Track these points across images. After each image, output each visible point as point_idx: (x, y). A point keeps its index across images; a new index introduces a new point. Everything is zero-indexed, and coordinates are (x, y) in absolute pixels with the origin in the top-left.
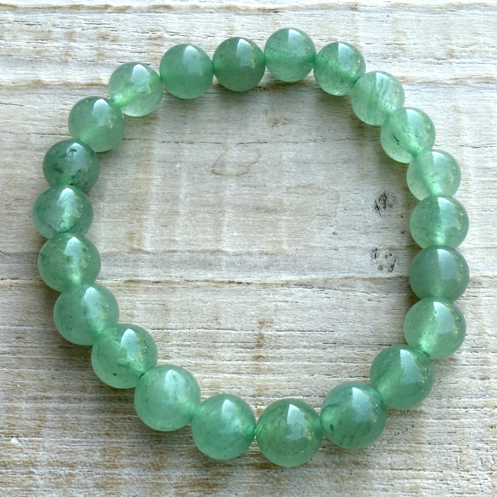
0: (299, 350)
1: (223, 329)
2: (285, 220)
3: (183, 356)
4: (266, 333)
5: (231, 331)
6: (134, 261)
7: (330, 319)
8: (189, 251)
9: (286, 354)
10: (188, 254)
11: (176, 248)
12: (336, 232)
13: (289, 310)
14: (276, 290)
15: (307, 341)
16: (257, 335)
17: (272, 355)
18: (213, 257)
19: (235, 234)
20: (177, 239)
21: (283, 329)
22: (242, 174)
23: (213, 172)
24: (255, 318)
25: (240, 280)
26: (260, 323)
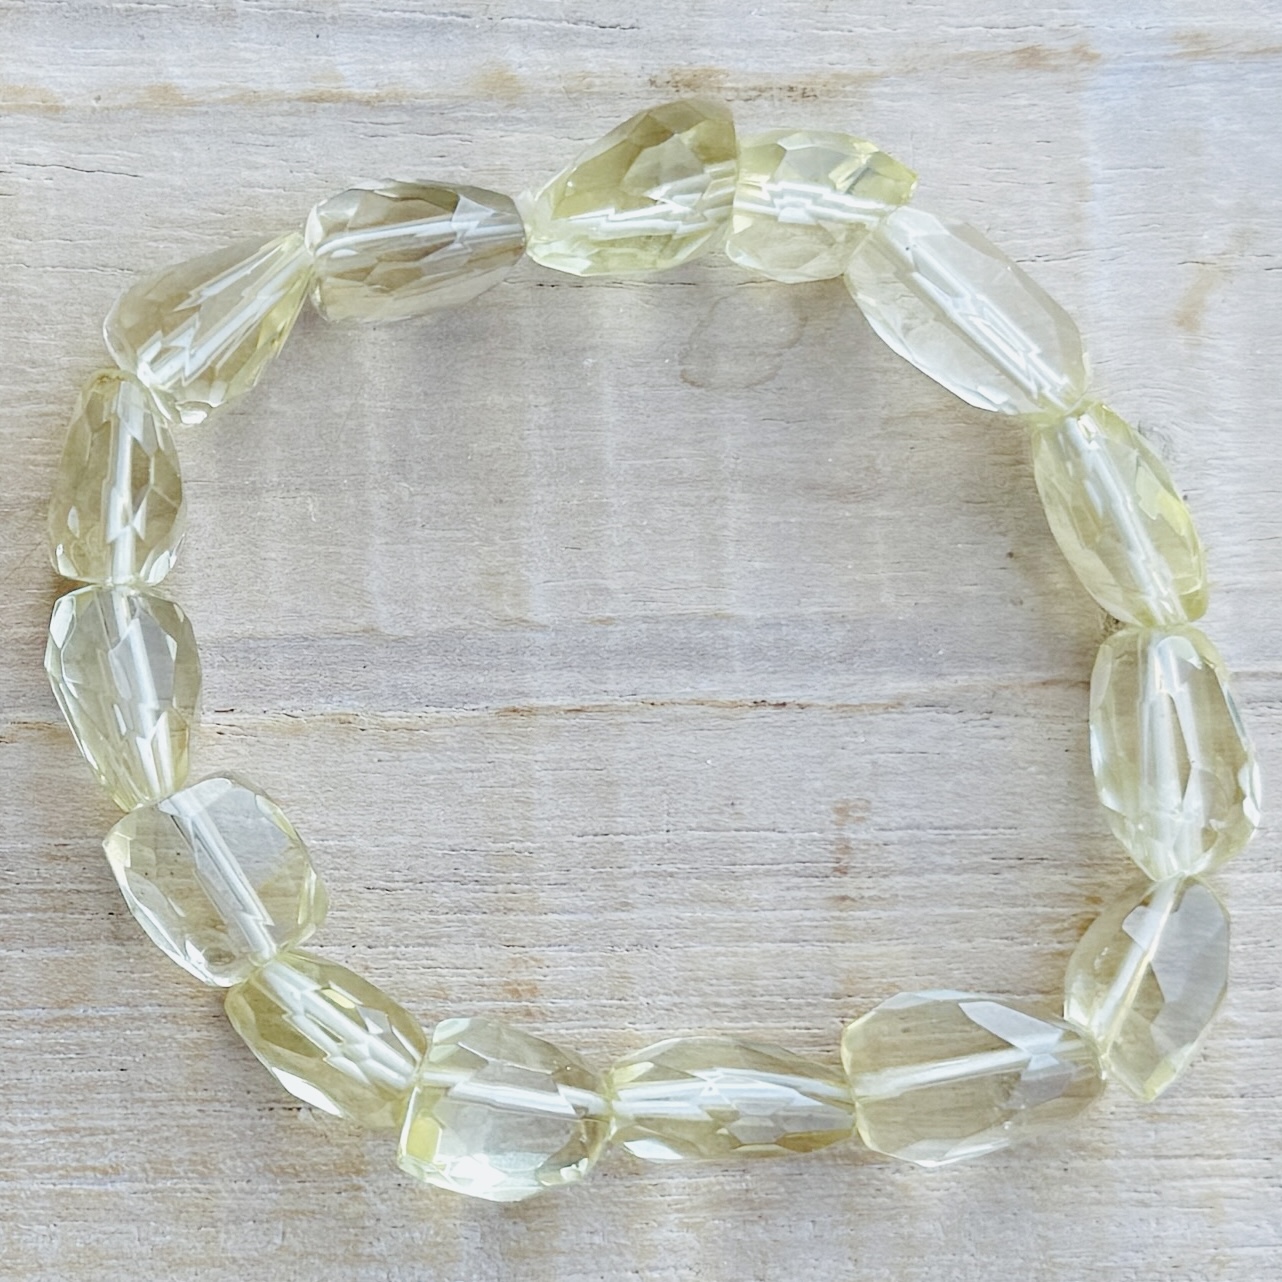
0: (934, 877)
1: (748, 830)
2: (882, 519)
3: (661, 901)
4: (853, 836)
5: (768, 834)
6: (513, 652)
7: (1008, 794)
8: (645, 619)
9: (905, 888)
10: (644, 626)
11: (613, 611)
12: (1015, 552)
13: (904, 774)
14: (871, 722)
15: (953, 854)
16: (832, 843)
17: (872, 893)
18: (706, 633)
19: (757, 565)
20: (611, 585)
21: (893, 825)
22: (760, 382)
23: (684, 377)
24: (824, 799)
25: (780, 697)
26: (839, 811)
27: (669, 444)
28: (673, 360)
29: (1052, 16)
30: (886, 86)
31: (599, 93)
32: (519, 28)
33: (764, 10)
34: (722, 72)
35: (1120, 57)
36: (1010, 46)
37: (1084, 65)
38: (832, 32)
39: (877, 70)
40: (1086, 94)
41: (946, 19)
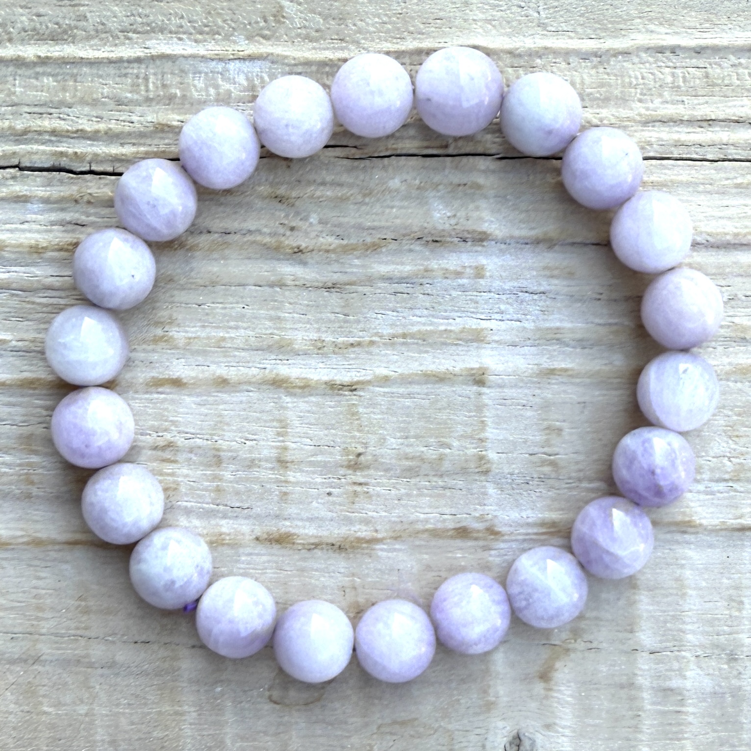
23: (271, 699)
27: (262, 734)
28: (264, 689)
29: (475, 510)
30: (384, 544)
31: (228, 545)
32: (186, 507)
33: (320, 501)
34: (295, 534)
35: (512, 533)
36: (451, 525)
37: (492, 537)
38: (357, 514)
39: (379, 536)
40: (493, 552)
41: (418, 509)
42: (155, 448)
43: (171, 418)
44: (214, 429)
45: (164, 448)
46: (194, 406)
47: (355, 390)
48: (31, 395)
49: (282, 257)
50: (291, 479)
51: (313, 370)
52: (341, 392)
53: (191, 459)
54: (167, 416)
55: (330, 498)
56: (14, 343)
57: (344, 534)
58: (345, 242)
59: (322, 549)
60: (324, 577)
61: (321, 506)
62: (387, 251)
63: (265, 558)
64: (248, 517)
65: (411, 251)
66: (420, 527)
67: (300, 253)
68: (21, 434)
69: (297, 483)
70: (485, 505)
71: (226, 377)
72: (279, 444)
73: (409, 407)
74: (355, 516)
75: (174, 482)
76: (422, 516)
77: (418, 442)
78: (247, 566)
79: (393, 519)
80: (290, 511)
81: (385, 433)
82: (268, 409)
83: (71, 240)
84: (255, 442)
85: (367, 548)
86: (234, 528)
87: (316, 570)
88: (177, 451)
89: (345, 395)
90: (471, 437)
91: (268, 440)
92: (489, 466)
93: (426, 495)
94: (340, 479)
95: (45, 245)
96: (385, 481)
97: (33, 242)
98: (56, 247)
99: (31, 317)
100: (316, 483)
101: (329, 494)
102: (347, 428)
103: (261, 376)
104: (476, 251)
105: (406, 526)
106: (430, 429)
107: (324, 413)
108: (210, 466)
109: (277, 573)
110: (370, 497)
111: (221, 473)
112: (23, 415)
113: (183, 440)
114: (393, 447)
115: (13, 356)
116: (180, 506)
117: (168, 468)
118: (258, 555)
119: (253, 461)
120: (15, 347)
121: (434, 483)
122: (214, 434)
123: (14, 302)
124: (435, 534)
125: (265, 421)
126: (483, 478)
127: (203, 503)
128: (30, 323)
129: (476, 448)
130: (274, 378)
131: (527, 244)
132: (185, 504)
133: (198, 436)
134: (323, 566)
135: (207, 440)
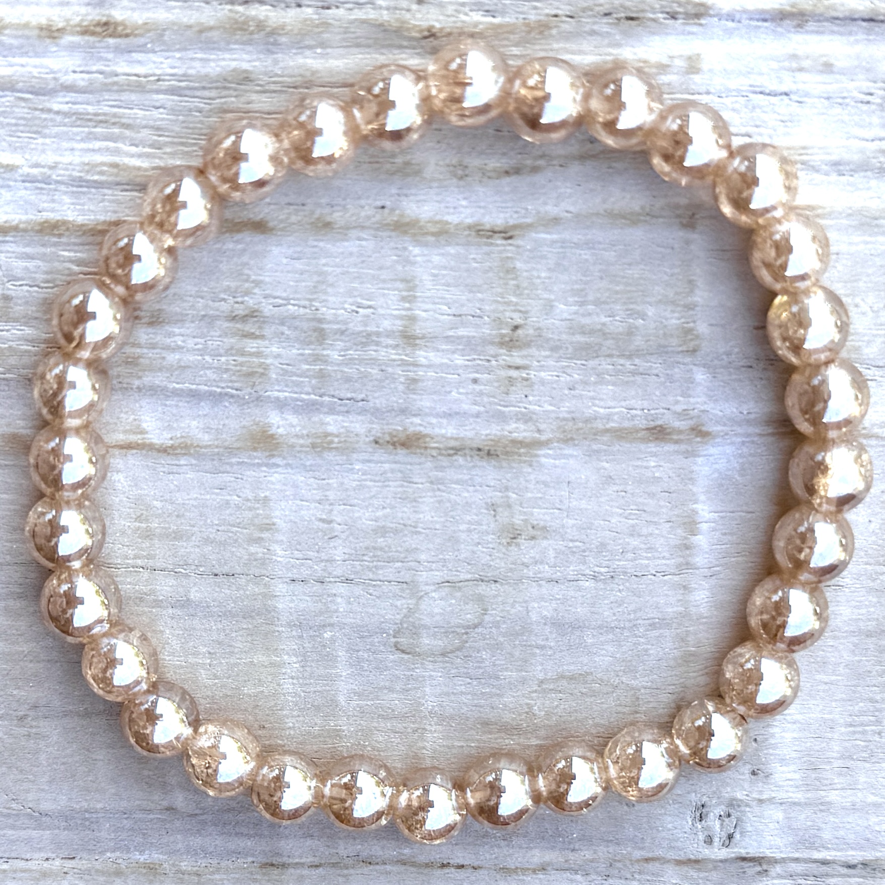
2: (536, 746)
14: (523, 880)
22: (452, 652)
23: (397, 648)
25: (461, 861)
27: (385, 691)
28: (388, 635)
29: (677, 402)
30: (550, 449)
31: (337, 449)
32: (278, 399)
33: (461, 390)
34: (428, 436)
35: (727, 434)
36: (642, 424)
37: (698, 439)
38: (512, 408)
39: (543, 438)
40: (700, 460)
41: (597, 402)
42: (234, 318)
43: (253, 277)
44: (313, 293)
45: (244, 318)
46: (285, 261)
47: (510, 238)
48: (55, 245)
49: (405, 43)
50: (423, 361)
51: (452, 210)
52: (489, 241)
53: (283, 334)
54: (248, 276)
55: (477, 388)
56: (26, 170)
57: (495, 435)
58: (497, 21)
59: (465, 455)
60: (468, 491)
61: (463, 397)
62: (559, 33)
63: (387, 466)
64: (363, 411)
65: (593, 33)
66: (599, 425)
67: (431, 39)
68: (46, 299)
69: (429, 366)
70: (689, 396)
71: (328, 219)
72: (404, 313)
73: (587, 260)
74: (509, 412)
75: (261, 365)
76: (602, 410)
77: (598, 310)
78: (364, 477)
79: (561, 416)
80: (419, 404)
81: (553, 297)
82: (388, 264)
83: (97, 18)
84: (371, 310)
85: (525, 454)
86: (343, 427)
87: (457, 482)
88: (264, 322)
89: (497, 245)
90: (673, 303)
91: (389, 309)
92: (697, 343)
93: (608, 383)
94: (489, 361)
95: (61, 25)
96: (551, 363)
97: (44, 22)
98: (78, 29)
99: (47, 131)
100: (456, 367)
101: (475, 381)
102: (499, 290)
103: (378, 217)
104: (690, 33)
105: (581, 425)
106: (617, 292)
107: (467, 270)
108: (311, 343)
109: (402, 486)
110: (531, 386)
111: (325, 352)
112: (46, 273)
113: (271, 307)
114: (564, 317)
115: (26, 188)
116: (269, 397)
117: (251, 345)
118: (377, 462)
119: (369, 335)
120: (28, 174)
121: (620, 367)
122: (314, 300)
123: (21, 111)
124: (621, 434)
125: (384, 281)
126: (688, 360)
127: (301, 393)
128: (48, 141)
129: (679, 319)
130: (397, 222)
131: (765, 20)
132: (276, 394)
133: (292, 302)
134: (466, 477)
135: (305, 307)
